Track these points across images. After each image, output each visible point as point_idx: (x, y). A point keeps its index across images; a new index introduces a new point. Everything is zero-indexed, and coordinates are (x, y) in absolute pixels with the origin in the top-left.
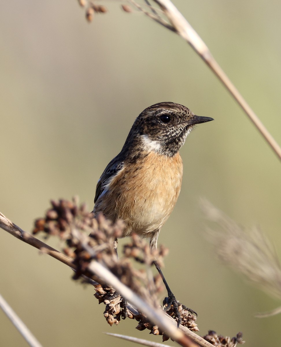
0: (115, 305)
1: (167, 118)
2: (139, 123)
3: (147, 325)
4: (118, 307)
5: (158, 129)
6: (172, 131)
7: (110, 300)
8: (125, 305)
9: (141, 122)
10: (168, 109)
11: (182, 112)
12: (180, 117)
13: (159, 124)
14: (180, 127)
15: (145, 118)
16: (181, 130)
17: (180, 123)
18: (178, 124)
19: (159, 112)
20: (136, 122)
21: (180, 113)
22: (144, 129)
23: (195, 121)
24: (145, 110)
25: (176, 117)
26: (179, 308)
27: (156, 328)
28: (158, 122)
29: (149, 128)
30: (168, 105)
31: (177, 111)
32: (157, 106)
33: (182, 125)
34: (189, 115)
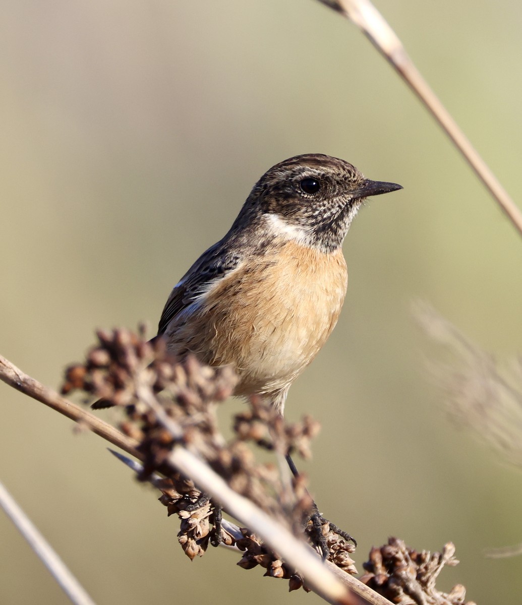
0: (199, 520)
1: (314, 183)
2: (261, 194)
3: (261, 558)
4: (205, 524)
5: (297, 204)
6: (323, 208)
7: (190, 511)
8: (219, 521)
9: (264, 191)
10: (316, 167)
11: (343, 172)
12: (338, 183)
13: (298, 195)
14: (339, 202)
15: (272, 183)
16: (339, 206)
17: (337, 194)
18: (334, 196)
19: (298, 173)
20: (255, 191)
21: (339, 174)
22: (271, 205)
23: (368, 190)
24: (272, 169)
25: (331, 182)
26: (323, 529)
27: (278, 564)
28: (297, 192)
29: (280, 202)
30: (315, 160)
31: (332, 171)
32: (294, 161)
33: (343, 197)
34: (355, 179)
